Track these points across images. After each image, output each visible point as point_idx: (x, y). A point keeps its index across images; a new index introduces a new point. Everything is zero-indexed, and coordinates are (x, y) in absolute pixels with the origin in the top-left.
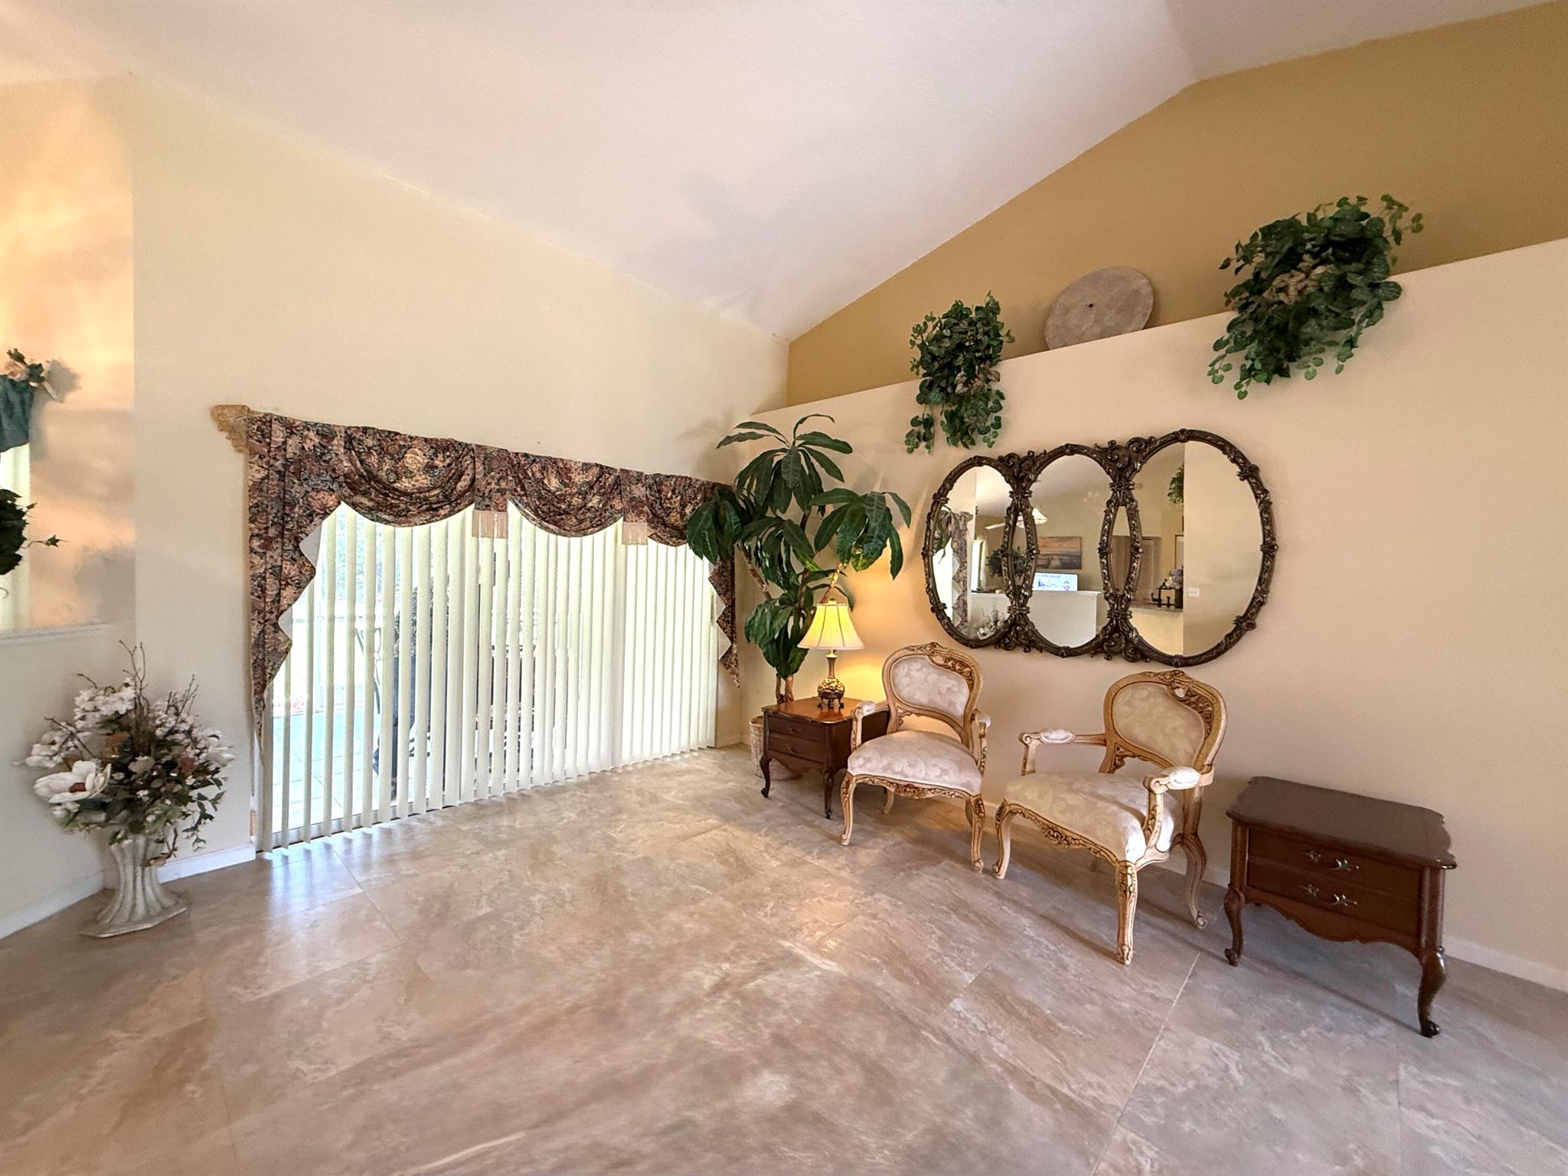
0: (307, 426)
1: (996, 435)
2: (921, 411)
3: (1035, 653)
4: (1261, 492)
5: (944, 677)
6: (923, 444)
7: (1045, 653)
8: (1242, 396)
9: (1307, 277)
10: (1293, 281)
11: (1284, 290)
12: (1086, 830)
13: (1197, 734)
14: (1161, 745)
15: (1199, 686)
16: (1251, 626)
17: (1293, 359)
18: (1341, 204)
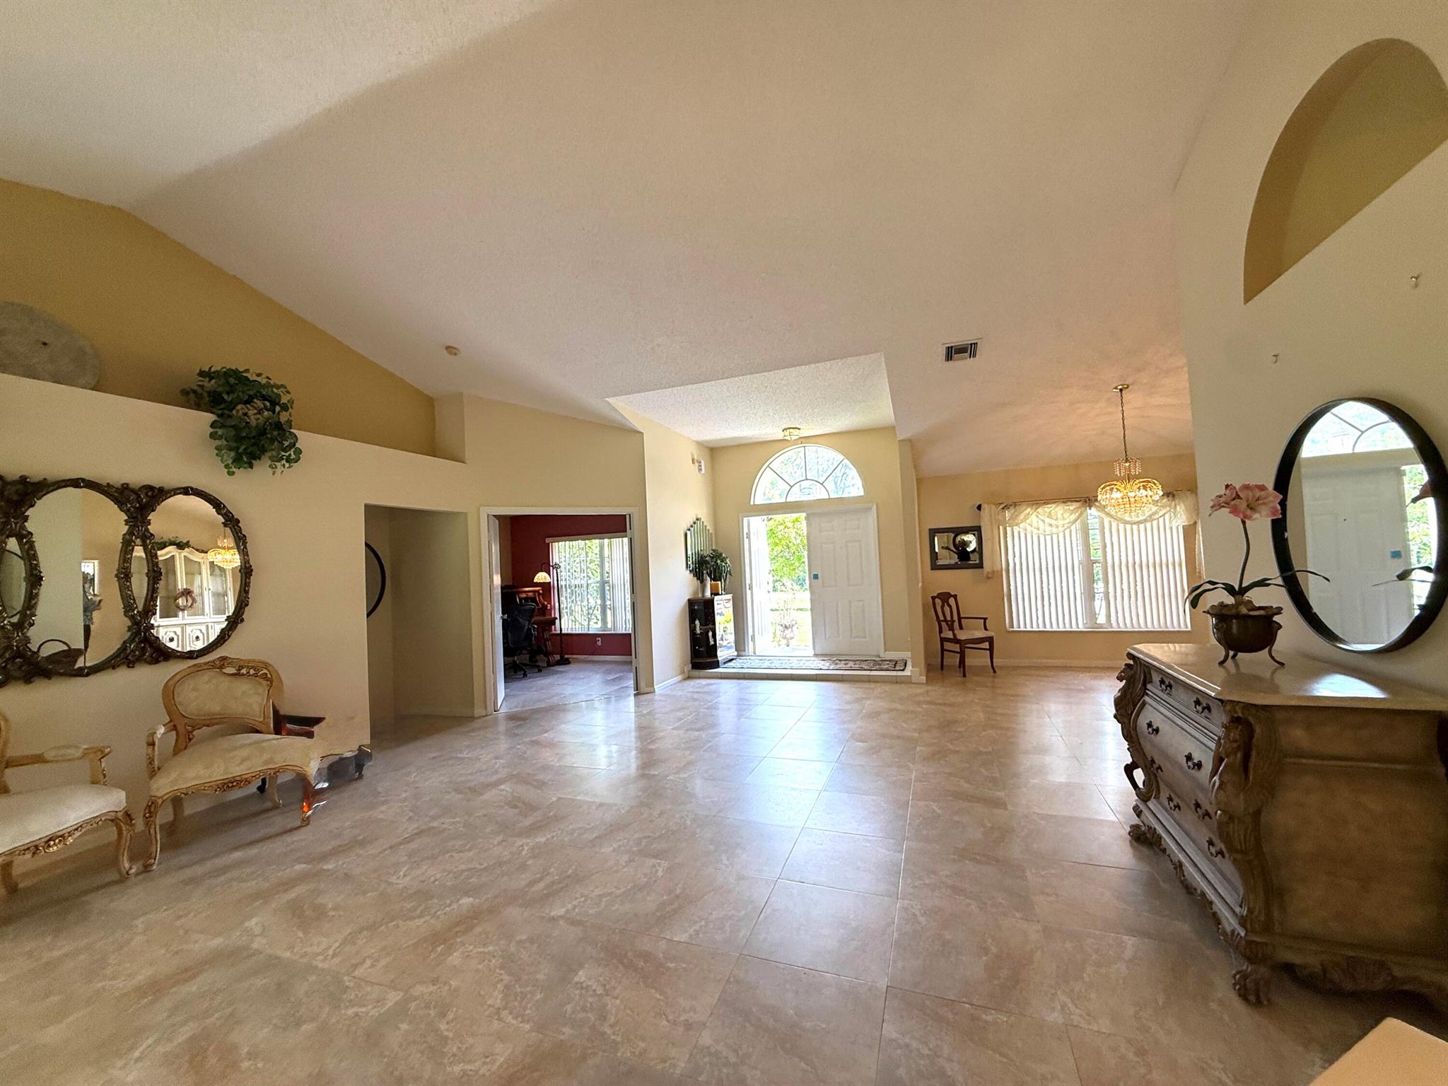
4: (240, 538)
7: (57, 679)
8: (231, 474)
10: (251, 413)
11: (245, 414)
12: (266, 763)
13: (263, 690)
14: (236, 708)
15: (249, 661)
16: (242, 620)
17: (255, 459)
18: (259, 375)
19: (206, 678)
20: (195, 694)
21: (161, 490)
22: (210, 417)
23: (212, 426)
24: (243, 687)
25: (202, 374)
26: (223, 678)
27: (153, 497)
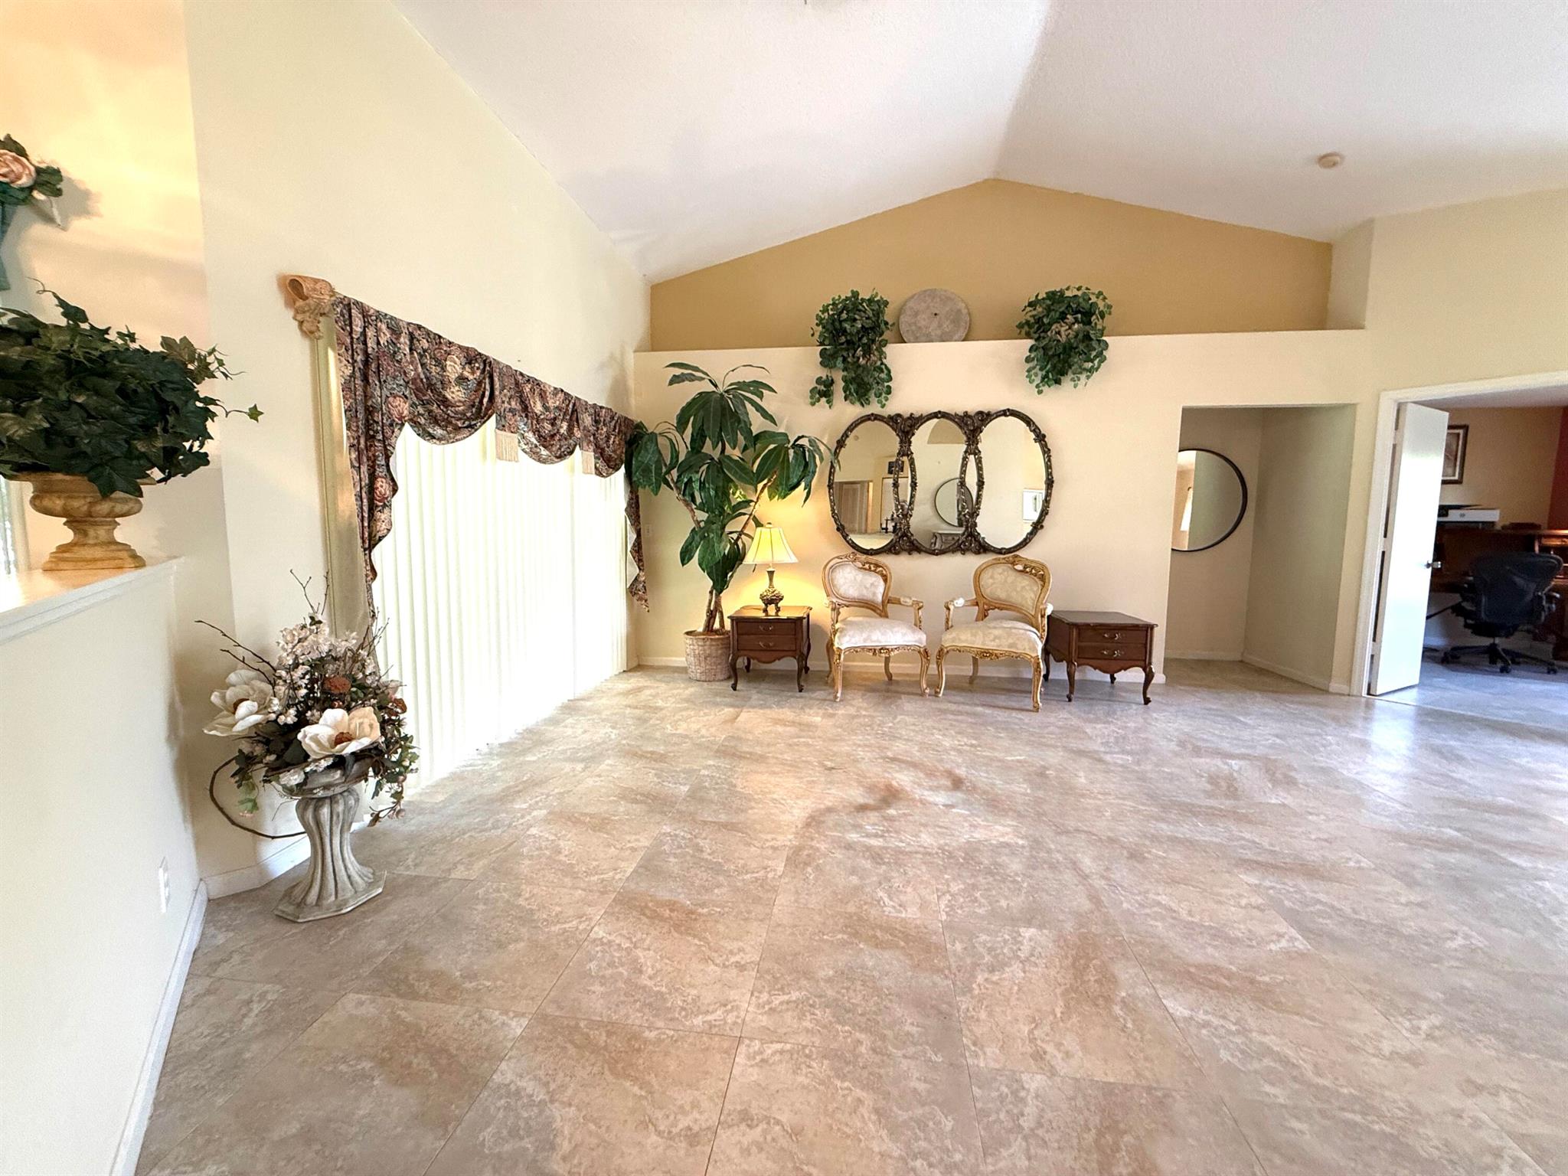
0: (380, 316)
1: (887, 399)
2: (823, 373)
3: (916, 555)
4: (1046, 451)
5: (867, 577)
6: (824, 400)
7: (923, 554)
8: (1040, 392)
9: (1070, 328)
10: (1063, 329)
11: (1059, 333)
12: (1010, 646)
13: (1037, 588)
14: (1015, 598)
15: (1032, 561)
16: (1042, 527)
17: (1062, 375)
18: (1079, 289)
19: (1000, 570)
20: (991, 581)
21: (989, 414)
22: (1030, 342)
23: (1031, 350)
24: (1025, 582)
25: (1030, 304)
26: (1011, 572)
27: (982, 420)
